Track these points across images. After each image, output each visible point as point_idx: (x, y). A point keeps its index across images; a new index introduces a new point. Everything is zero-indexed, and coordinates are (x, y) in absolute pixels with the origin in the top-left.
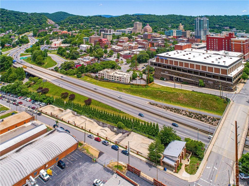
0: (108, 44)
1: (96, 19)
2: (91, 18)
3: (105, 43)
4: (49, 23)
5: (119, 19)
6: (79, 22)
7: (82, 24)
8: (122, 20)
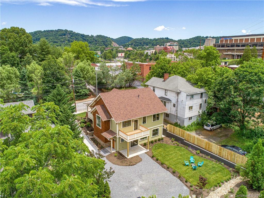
0: (173, 51)
1: (162, 41)
2: (157, 40)
3: (170, 50)
4: (114, 45)
5: (189, 42)
6: (144, 44)
7: (147, 46)
8: (192, 42)
